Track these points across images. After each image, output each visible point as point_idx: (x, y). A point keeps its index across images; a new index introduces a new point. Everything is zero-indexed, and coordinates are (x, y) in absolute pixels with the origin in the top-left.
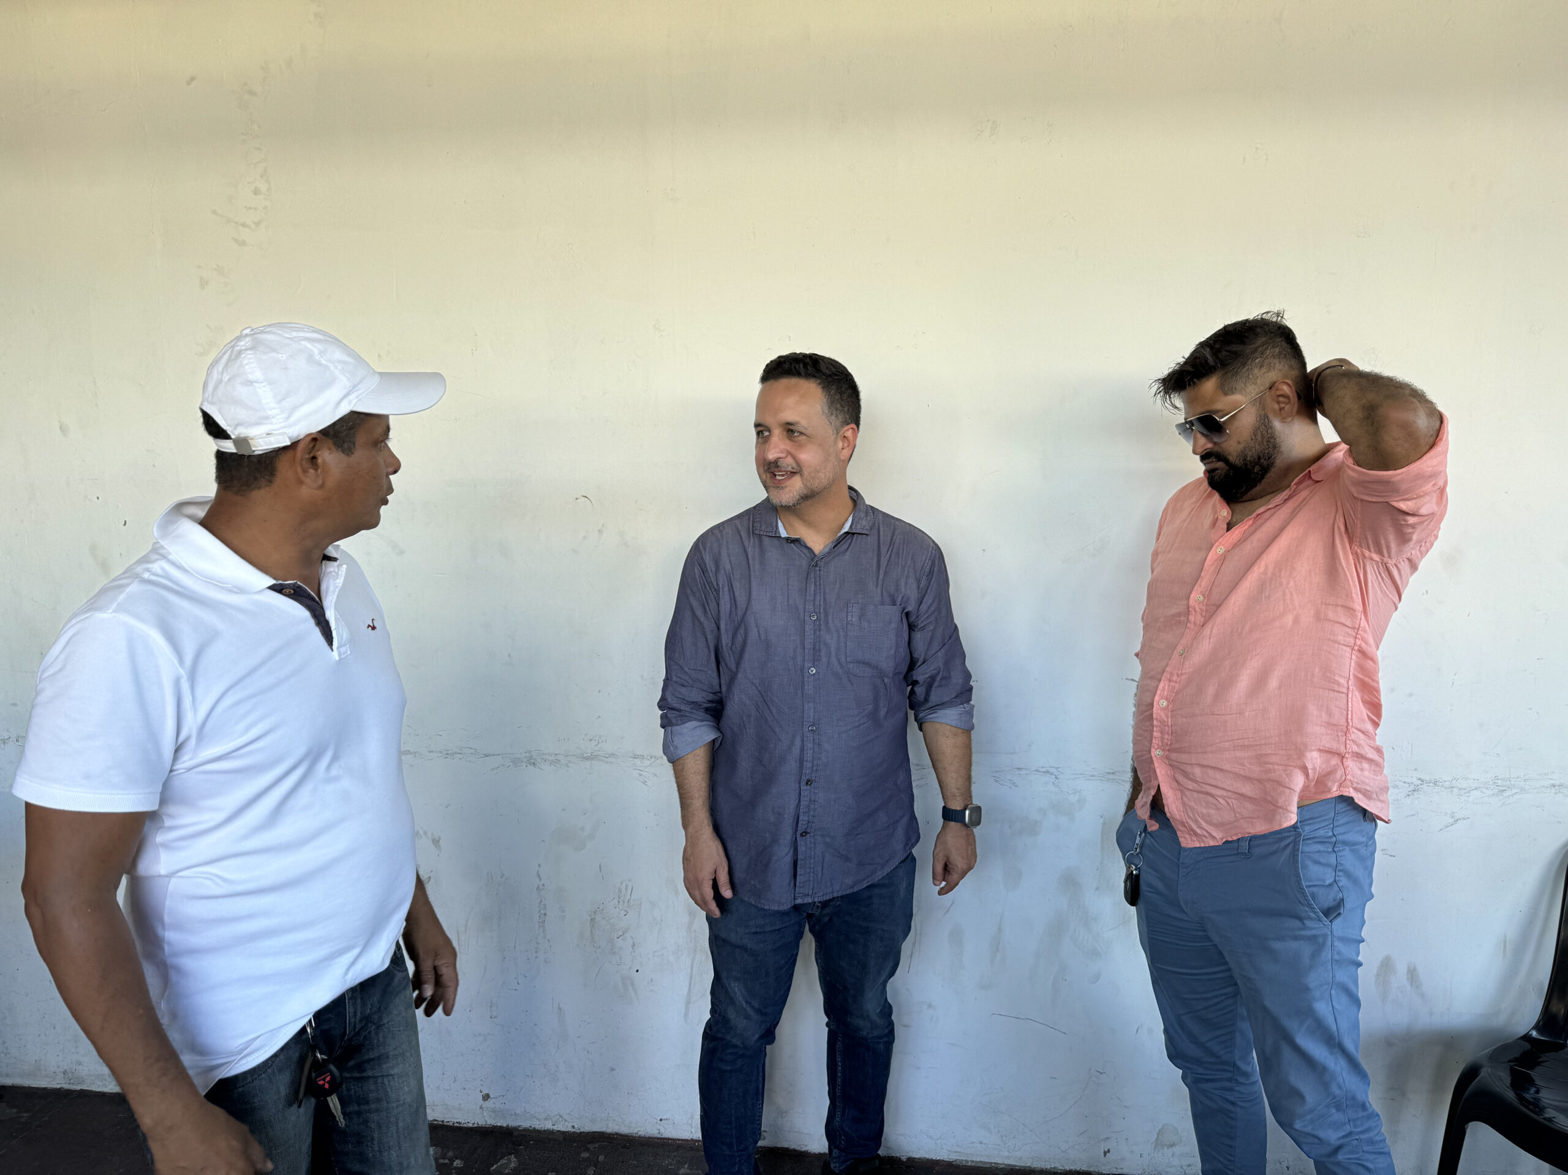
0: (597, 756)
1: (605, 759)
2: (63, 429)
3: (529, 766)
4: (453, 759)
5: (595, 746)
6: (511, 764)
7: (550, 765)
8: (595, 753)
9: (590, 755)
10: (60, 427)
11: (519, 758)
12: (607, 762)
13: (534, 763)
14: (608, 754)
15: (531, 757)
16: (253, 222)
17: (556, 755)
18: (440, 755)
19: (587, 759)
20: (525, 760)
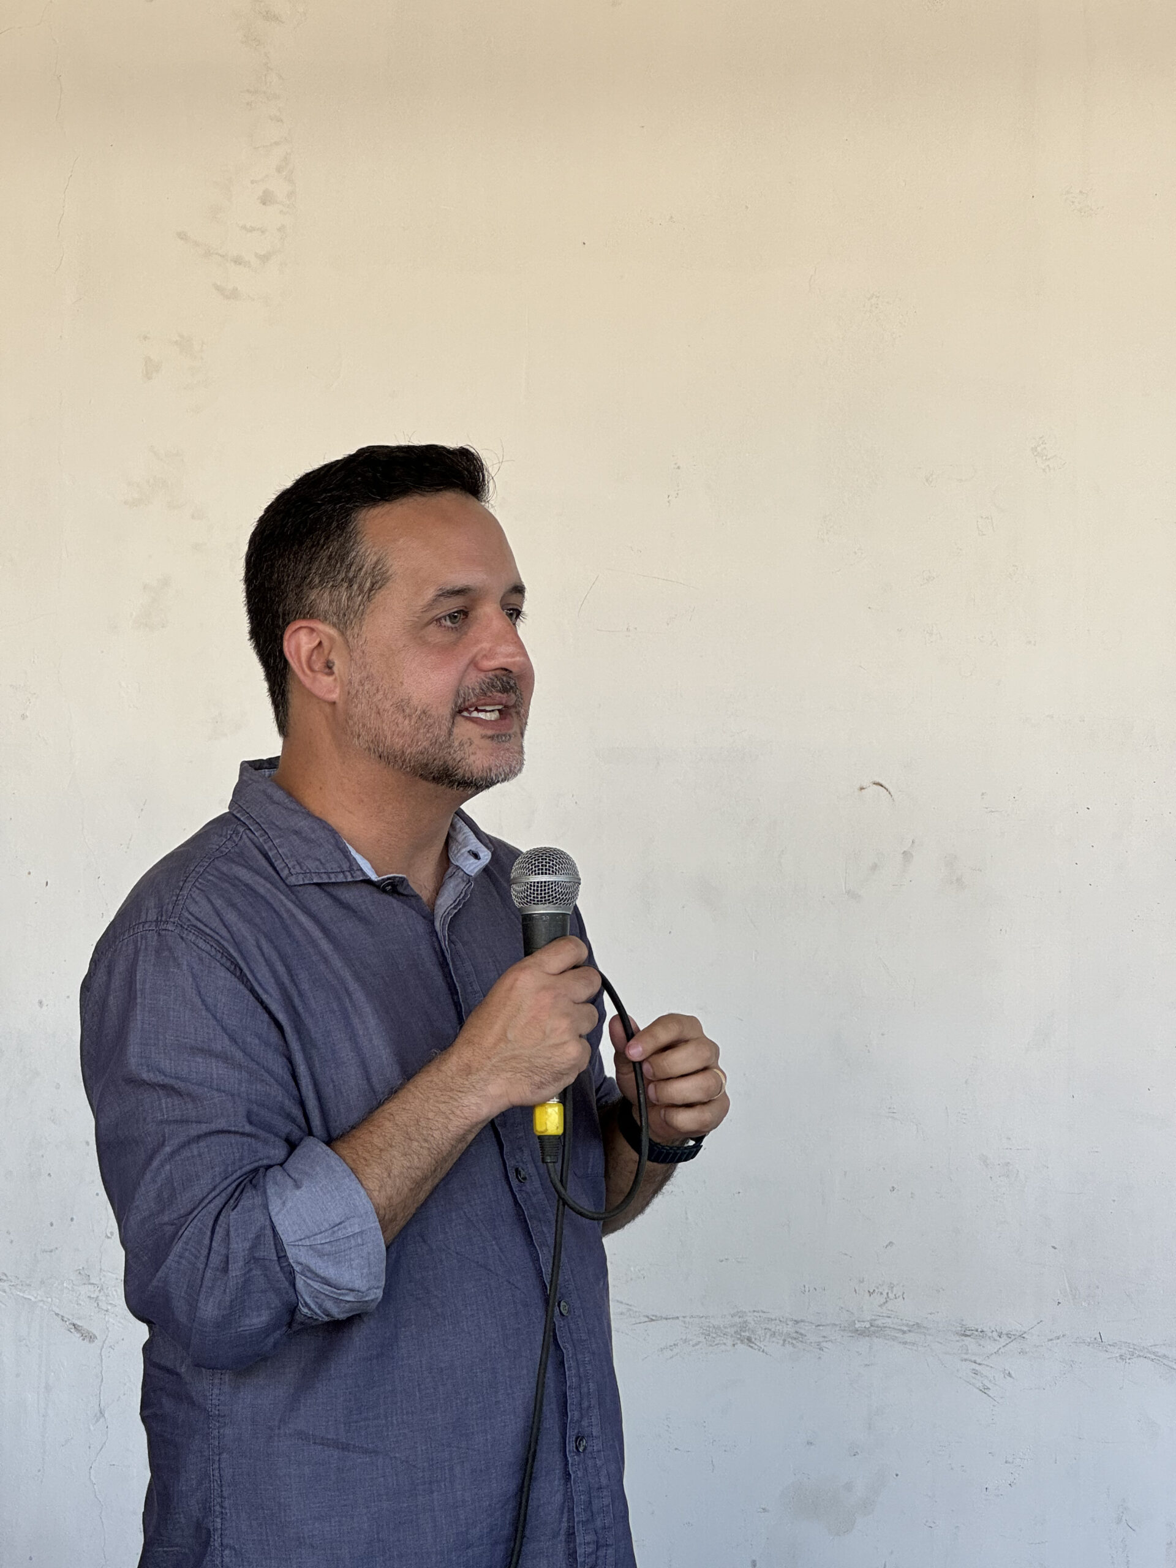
0: (884, 1328)
1: (899, 1335)
3: (741, 1347)
5: (880, 1306)
6: (702, 1339)
7: (783, 1345)
8: (879, 1322)
9: (868, 1325)
11: (719, 1328)
12: (905, 1343)
13: (749, 1339)
14: (907, 1325)
15: (744, 1326)
16: (256, 255)
17: (797, 1322)
19: (861, 1333)
20: (731, 1331)
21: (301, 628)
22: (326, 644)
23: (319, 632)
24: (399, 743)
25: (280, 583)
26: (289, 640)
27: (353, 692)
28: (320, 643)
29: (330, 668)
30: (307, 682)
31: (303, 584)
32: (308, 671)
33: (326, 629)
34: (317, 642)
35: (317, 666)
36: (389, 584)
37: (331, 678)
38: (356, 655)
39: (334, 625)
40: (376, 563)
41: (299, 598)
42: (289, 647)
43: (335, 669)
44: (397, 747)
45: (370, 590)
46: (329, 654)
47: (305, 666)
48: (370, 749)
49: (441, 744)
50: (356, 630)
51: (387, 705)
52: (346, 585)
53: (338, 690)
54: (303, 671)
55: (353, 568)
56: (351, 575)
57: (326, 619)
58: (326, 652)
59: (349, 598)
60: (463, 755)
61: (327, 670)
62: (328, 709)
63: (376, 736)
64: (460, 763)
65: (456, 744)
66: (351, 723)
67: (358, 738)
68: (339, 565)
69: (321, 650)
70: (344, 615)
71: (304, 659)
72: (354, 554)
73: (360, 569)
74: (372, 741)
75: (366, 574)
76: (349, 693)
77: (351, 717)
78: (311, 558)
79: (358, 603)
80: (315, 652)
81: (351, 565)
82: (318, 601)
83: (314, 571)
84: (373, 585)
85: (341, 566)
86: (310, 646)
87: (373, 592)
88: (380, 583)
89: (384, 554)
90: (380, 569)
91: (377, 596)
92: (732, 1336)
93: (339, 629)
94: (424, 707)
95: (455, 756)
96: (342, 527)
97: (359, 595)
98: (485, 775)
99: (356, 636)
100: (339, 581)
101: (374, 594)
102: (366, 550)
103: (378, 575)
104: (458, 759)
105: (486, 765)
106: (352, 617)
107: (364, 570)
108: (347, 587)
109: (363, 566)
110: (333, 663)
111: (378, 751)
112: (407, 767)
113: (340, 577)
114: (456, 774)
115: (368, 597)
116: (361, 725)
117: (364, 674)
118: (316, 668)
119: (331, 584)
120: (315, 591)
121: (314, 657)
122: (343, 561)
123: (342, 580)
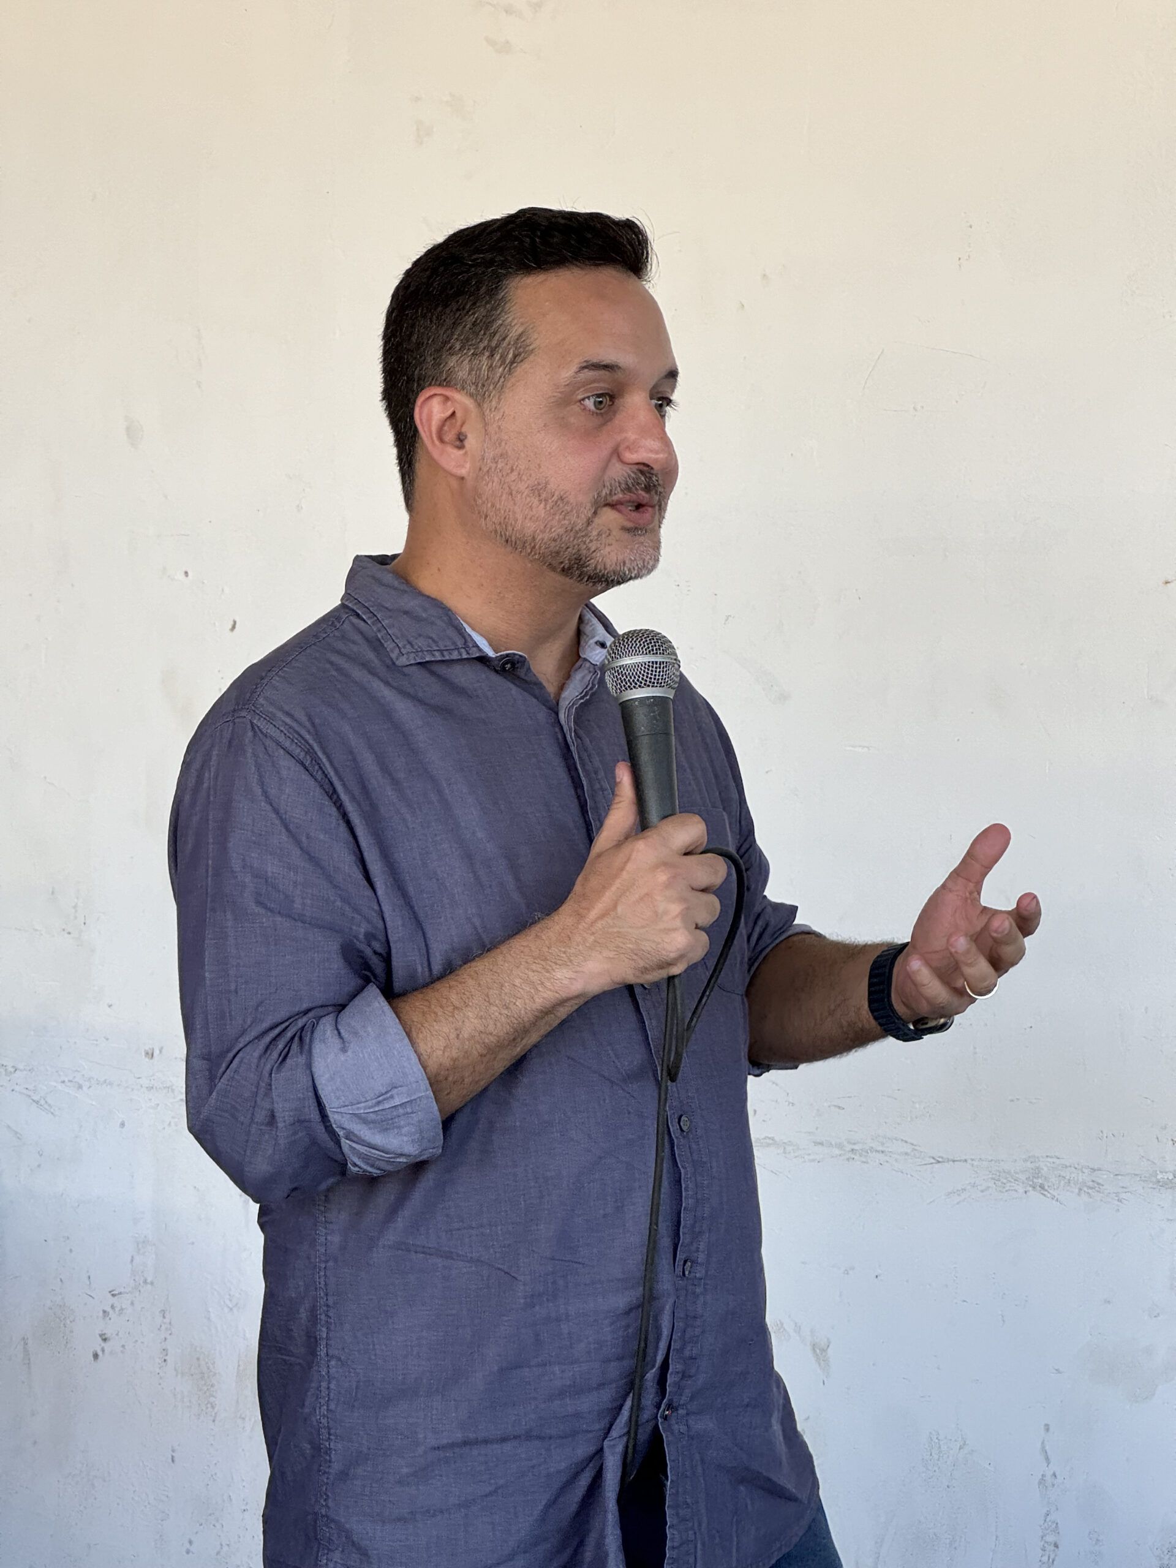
2: (132, 432)
3: (1032, 1193)
4: (866, 1162)
6: (991, 1184)
7: (1079, 1194)
10: (128, 429)
11: (1009, 1173)
13: (1042, 1187)
15: (1037, 1173)
17: (1094, 1170)
18: (837, 1152)
19: (1164, 1184)
20: (1023, 1177)
21: (435, 395)
22: (459, 415)
23: (454, 401)
24: (530, 527)
25: (419, 345)
26: (421, 407)
27: (485, 469)
28: (454, 413)
29: (461, 441)
30: (435, 454)
31: (443, 348)
32: (437, 442)
33: (462, 400)
34: (450, 412)
35: (450, 436)
36: (531, 358)
37: (461, 452)
38: (492, 429)
39: (471, 395)
40: (520, 335)
41: (437, 364)
42: (420, 415)
43: (467, 443)
44: (529, 532)
45: (512, 363)
46: (462, 426)
47: (435, 438)
48: (496, 531)
49: (577, 532)
50: (494, 403)
51: (522, 486)
52: (487, 354)
53: (468, 465)
54: (433, 442)
55: (497, 337)
56: (494, 344)
57: (463, 388)
58: (459, 423)
59: (490, 368)
60: (599, 545)
61: (458, 443)
62: (455, 484)
63: (505, 518)
64: (594, 554)
65: (595, 533)
66: (479, 502)
67: (485, 519)
68: (482, 332)
69: (454, 421)
70: (483, 385)
71: (434, 429)
72: (500, 322)
73: (504, 339)
74: (500, 523)
75: (509, 344)
76: (480, 469)
77: (480, 496)
78: (454, 323)
79: (498, 375)
80: (448, 423)
81: (495, 333)
82: (456, 369)
83: (456, 337)
84: (515, 356)
85: (485, 334)
86: (443, 415)
87: (515, 365)
88: (523, 355)
89: (531, 326)
90: (524, 341)
91: (518, 368)
92: (1023, 1183)
93: (476, 400)
94: (562, 493)
95: (590, 545)
96: (492, 292)
97: (501, 365)
98: (618, 569)
99: (493, 410)
100: (480, 350)
101: (516, 367)
102: (513, 319)
103: (520, 347)
104: (593, 549)
105: (620, 558)
106: (491, 388)
107: (508, 338)
108: (488, 357)
109: (506, 337)
110: (466, 437)
111: (505, 535)
112: (535, 554)
113: (482, 345)
114: (588, 566)
115: (510, 368)
116: (489, 505)
117: (499, 451)
118: (447, 438)
119: (472, 351)
120: (454, 358)
121: (446, 428)
122: (487, 328)
123: (484, 348)
